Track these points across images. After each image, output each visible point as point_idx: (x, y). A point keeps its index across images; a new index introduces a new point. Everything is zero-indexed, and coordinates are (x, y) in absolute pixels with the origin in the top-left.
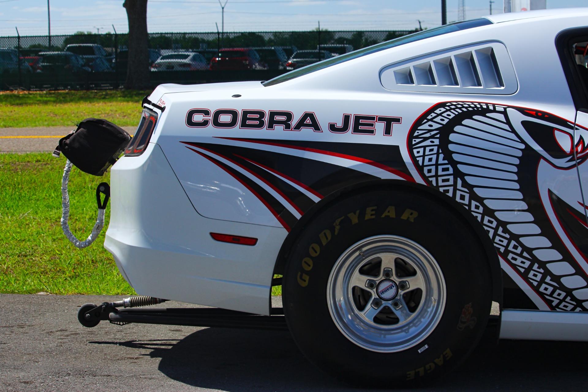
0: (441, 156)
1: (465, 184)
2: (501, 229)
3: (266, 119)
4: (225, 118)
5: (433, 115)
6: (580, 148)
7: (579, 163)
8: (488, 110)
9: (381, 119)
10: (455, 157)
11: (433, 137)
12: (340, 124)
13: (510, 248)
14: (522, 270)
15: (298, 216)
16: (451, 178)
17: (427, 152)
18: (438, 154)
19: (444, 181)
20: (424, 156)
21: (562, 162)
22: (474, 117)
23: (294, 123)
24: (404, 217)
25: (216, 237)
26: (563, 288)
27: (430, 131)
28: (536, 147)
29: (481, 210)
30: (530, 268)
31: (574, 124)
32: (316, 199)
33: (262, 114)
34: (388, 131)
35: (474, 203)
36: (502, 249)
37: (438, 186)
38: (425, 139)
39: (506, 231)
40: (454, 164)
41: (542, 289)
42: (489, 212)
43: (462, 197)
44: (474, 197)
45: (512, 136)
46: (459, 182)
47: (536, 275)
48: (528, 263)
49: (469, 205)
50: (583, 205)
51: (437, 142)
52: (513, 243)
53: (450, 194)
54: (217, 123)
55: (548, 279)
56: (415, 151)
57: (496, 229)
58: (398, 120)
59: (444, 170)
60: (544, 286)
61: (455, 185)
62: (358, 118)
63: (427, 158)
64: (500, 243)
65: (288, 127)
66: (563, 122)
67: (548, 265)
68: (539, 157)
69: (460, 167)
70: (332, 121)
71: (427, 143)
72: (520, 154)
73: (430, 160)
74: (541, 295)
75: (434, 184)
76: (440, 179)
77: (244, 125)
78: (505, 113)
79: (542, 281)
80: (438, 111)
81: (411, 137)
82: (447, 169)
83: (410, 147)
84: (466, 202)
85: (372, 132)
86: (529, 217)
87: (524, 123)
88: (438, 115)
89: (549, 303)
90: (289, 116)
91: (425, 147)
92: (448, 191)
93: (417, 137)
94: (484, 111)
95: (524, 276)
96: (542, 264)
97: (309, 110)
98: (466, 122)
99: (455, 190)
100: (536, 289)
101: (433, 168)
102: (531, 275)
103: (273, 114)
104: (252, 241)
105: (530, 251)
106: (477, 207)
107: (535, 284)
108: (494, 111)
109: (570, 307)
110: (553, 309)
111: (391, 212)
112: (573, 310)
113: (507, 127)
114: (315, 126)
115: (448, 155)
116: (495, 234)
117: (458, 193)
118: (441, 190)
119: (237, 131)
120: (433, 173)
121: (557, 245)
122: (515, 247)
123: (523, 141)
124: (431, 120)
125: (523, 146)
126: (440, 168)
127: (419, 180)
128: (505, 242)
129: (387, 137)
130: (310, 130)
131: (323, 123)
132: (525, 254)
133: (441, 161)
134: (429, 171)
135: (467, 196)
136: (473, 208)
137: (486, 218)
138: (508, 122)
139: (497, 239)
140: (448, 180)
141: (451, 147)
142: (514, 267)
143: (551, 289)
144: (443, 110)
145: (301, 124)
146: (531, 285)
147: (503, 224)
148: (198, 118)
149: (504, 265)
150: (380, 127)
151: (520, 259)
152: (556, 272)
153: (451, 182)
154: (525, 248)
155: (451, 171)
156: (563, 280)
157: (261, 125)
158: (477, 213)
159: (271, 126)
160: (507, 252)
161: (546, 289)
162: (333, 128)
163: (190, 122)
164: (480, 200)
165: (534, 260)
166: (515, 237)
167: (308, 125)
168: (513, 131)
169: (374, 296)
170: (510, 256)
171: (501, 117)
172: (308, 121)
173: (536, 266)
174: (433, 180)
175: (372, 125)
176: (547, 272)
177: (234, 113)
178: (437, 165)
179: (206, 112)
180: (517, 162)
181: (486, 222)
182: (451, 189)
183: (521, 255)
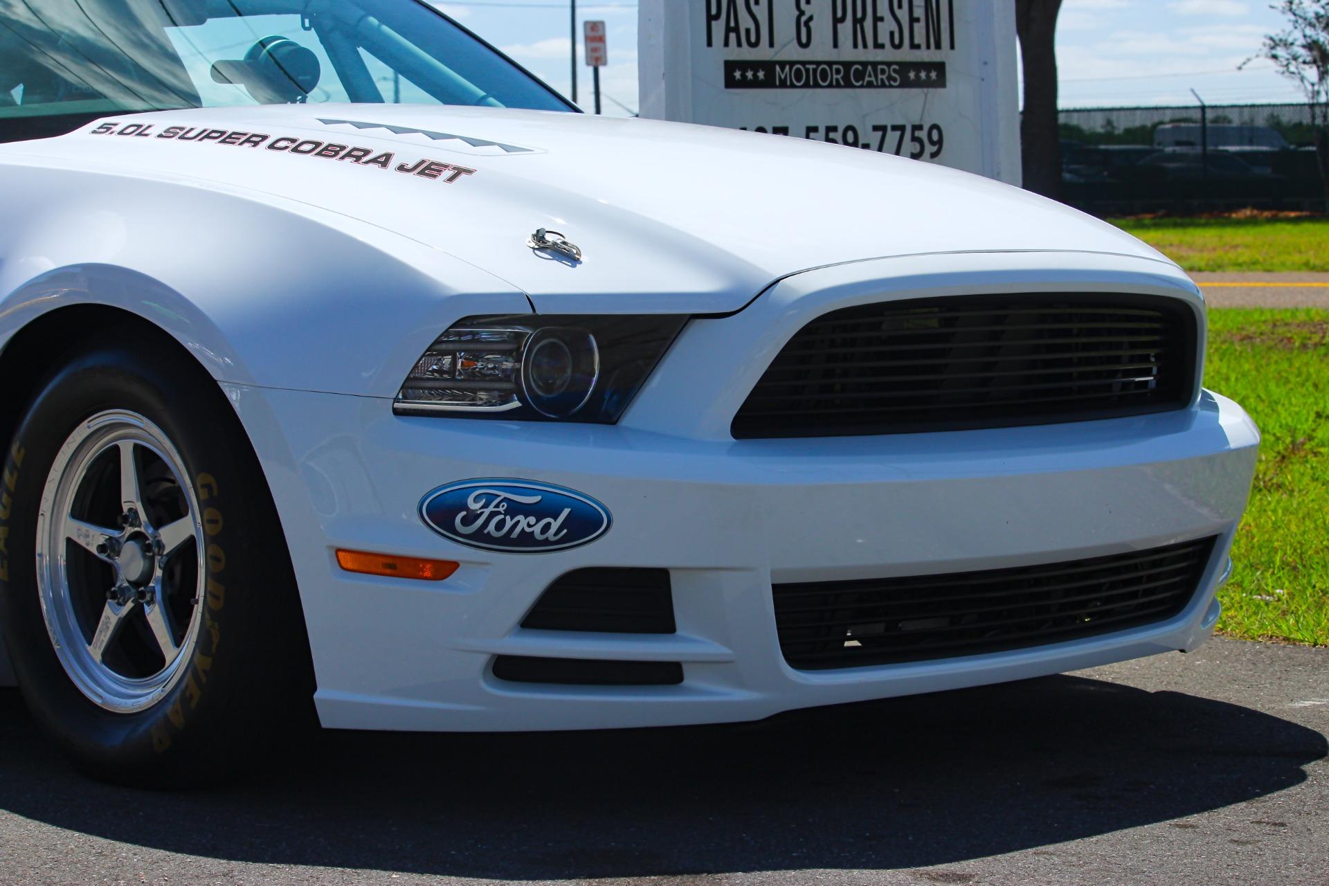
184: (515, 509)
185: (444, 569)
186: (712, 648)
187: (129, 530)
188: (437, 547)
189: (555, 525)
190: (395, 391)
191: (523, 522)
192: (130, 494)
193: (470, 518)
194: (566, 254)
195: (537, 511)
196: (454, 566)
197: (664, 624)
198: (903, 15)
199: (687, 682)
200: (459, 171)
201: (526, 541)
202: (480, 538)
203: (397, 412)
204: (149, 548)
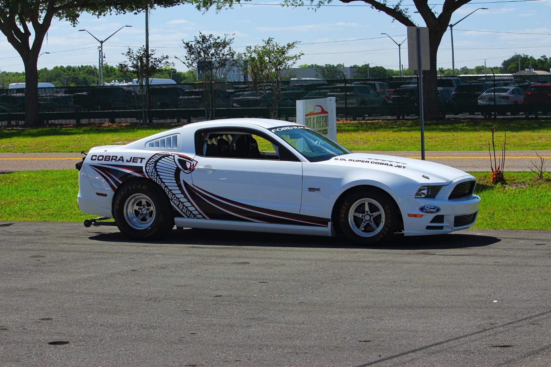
0: (154, 169)
1: (160, 178)
2: (170, 192)
3: (111, 158)
4: (101, 158)
5: (154, 157)
6: (192, 167)
7: (192, 172)
8: (169, 155)
9: (140, 158)
10: (158, 170)
11: (153, 164)
12: (129, 160)
13: (173, 198)
14: (177, 205)
15: (116, 188)
16: (156, 176)
17: (150, 168)
18: (153, 169)
19: (154, 177)
20: (149, 170)
21: (187, 171)
22: (165, 158)
23: (117, 159)
24: (143, 188)
25: (98, 194)
26: (189, 210)
27: (152, 162)
28: (180, 167)
29: (164, 186)
30: (179, 204)
31: (193, 160)
32: (121, 182)
33: (110, 157)
34: (141, 162)
35: (162, 184)
36: (171, 198)
37: (152, 179)
38: (150, 164)
39: (171, 192)
40: (157, 172)
41: (183, 211)
42: (166, 187)
43: (159, 182)
44: (162, 182)
45: (174, 163)
46: (158, 177)
47: (181, 206)
48: (178, 203)
49: (161, 184)
50: (193, 185)
51: (153, 165)
52: (173, 196)
53: (156, 181)
54: (98, 159)
55: (184, 208)
56: (147, 168)
57: (168, 192)
58: (144, 159)
59: (154, 174)
60: (183, 210)
61: (157, 178)
62: (134, 158)
63: (150, 170)
64: (170, 196)
65: (116, 160)
66: (189, 159)
67: (184, 203)
68: (181, 170)
69: (159, 173)
70: (127, 159)
71: (151, 165)
72: (175, 169)
73: (151, 171)
74: (184, 213)
75: (151, 178)
76: (153, 176)
77: (105, 160)
78: (174, 156)
79: (183, 208)
80: (156, 156)
81: (147, 163)
82: (155, 174)
83: (146, 167)
84: (160, 183)
85: (137, 162)
86: (178, 188)
87: (179, 160)
88: (156, 157)
89: (187, 215)
90: (117, 157)
91: (150, 167)
92: (155, 180)
93: (148, 164)
94: (168, 156)
95: (178, 206)
96: (182, 203)
97: (122, 156)
98: (163, 159)
99: (157, 180)
100: (182, 211)
101: (151, 173)
102: (179, 206)
103: (113, 157)
104: (106, 195)
105: (178, 199)
106: (163, 185)
107: (181, 209)
108: (171, 156)
109: (193, 217)
110: (189, 217)
111: (139, 186)
112: (194, 218)
113: (173, 161)
114: (123, 160)
115: (156, 169)
116: (168, 193)
117: (158, 181)
118: (153, 180)
119: (103, 162)
120: (151, 175)
121: (186, 197)
122: (174, 197)
123: (177, 165)
124: (153, 158)
125: (176, 167)
126: (153, 173)
127: (147, 177)
128: (171, 196)
129: (141, 164)
130: (121, 161)
131: (125, 160)
132: (177, 200)
133: (153, 171)
134: (150, 174)
135: (160, 182)
136: (162, 185)
137: (166, 188)
138: (174, 159)
139: (169, 195)
140: (155, 177)
141: (157, 167)
142: (175, 203)
143: (186, 211)
144: (157, 155)
145: (119, 160)
146: (180, 209)
147: (170, 190)
148: (94, 158)
149: (172, 203)
150: (139, 160)
151: (176, 201)
152: (187, 206)
153: (156, 177)
154: (177, 198)
155: (156, 174)
156: (189, 208)
157: (109, 160)
158: (163, 187)
159: (111, 160)
160: (172, 199)
161: (184, 211)
162: (127, 161)
163: (92, 159)
164: (164, 183)
165: (180, 202)
166: (174, 194)
167: (121, 160)
168: (175, 162)
169: (141, 213)
170: (173, 200)
171: (172, 157)
172: (121, 159)
173: (180, 203)
174: (151, 177)
175: (137, 160)
176: (184, 206)
177: (103, 156)
178: (152, 172)
179: (96, 156)
180: (174, 171)
181: (166, 190)
182: (156, 179)
183: (176, 200)
184: (431, 208)
185: (421, 216)
186: (448, 224)
187: (366, 213)
188: (421, 213)
189: (435, 210)
190: (415, 195)
191: (432, 210)
192: (367, 208)
193: (426, 209)
194: (428, 178)
195: (433, 209)
196: (423, 215)
197: (442, 222)
198: (323, 120)
199: (444, 228)
200: (404, 167)
201: (432, 212)
202: (427, 212)
203: (415, 197)
204: (370, 216)
